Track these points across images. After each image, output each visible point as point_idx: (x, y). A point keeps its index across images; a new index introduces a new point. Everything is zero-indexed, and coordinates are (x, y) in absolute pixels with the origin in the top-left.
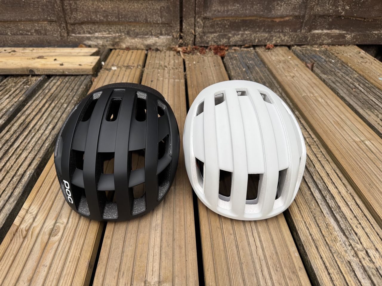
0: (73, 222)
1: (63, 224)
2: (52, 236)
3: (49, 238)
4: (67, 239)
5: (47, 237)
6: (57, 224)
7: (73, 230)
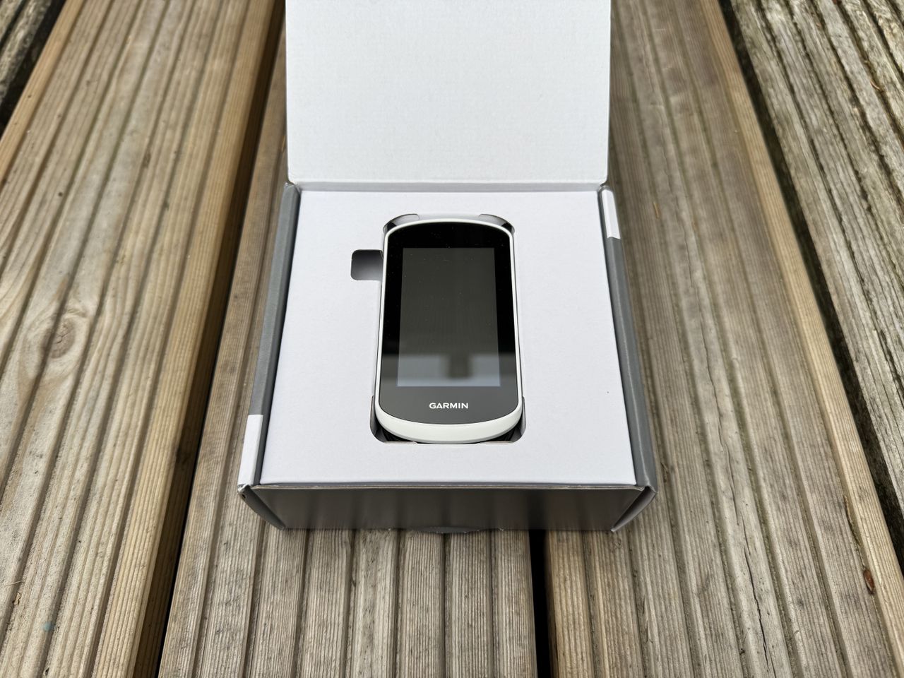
0: (118, 311)
1: (84, 315)
2: (54, 357)
3: (43, 365)
4: (100, 368)
5: (35, 358)
6: (67, 316)
7: (119, 339)
